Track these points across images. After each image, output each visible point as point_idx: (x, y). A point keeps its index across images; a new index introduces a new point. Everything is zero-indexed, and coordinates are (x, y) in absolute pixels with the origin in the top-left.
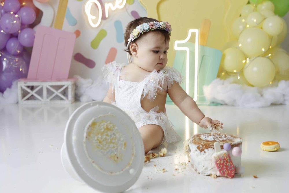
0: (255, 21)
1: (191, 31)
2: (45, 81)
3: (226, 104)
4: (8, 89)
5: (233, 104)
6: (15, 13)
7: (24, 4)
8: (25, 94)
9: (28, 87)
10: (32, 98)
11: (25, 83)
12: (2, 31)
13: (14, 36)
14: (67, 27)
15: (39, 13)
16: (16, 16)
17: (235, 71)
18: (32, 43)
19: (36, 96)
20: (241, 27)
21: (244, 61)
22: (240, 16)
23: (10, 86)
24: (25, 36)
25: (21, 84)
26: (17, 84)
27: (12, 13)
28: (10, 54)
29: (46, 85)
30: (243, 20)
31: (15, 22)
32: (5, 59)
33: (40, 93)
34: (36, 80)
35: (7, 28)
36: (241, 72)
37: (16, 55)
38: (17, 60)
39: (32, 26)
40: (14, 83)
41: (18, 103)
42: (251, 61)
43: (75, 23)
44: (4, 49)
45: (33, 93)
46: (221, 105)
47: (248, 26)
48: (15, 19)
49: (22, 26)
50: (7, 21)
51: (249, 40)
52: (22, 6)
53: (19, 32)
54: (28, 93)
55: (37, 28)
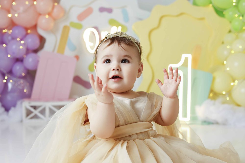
0: (241, 47)
1: (184, 56)
2: (47, 100)
3: (217, 123)
4: (13, 109)
5: (225, 123)
6: (21, 40)
7: (29, 31)
8: (29, 113)
9: (32, 107)
10: (36, 117)
11: (30, 103)
12: (9, 56)
13: (19, 60)
14: (68, 52)
15: (42, 40)
16: (22, 42)
17: (224, 93)
18: (36, 66)
19: (39, 115)
20: (226, 53)
21: (232, 84)
22: (223, 43)
23: (14, 105)
24: (29, 61)
25: (26, 104)
26: (21, 103)
27: (18, 39)
28: (15, 76)
29: (49, 105)
30: (228, 47)
31: (21, 47)
32: (11, 81)
33: (43, 112)
34: (39, 100)
35: (14, 53)
36: (229, 93)
37: (21, 77)
38: (22, 81)
39: (36, 51)
40: (19, 103)
41: (22, 121)
42: (239, 83)
43: (74, 49)
44: (10, 72)
45: (36, 112)
46: (213, 123)
47: (233, 52)
48: (21, 45)
49: (28, 51)
50: (14, 47)
51: (236, 64)
52: (27, 34)
53: (25, 56)
54: (31, 112)
55: (40, 53)
